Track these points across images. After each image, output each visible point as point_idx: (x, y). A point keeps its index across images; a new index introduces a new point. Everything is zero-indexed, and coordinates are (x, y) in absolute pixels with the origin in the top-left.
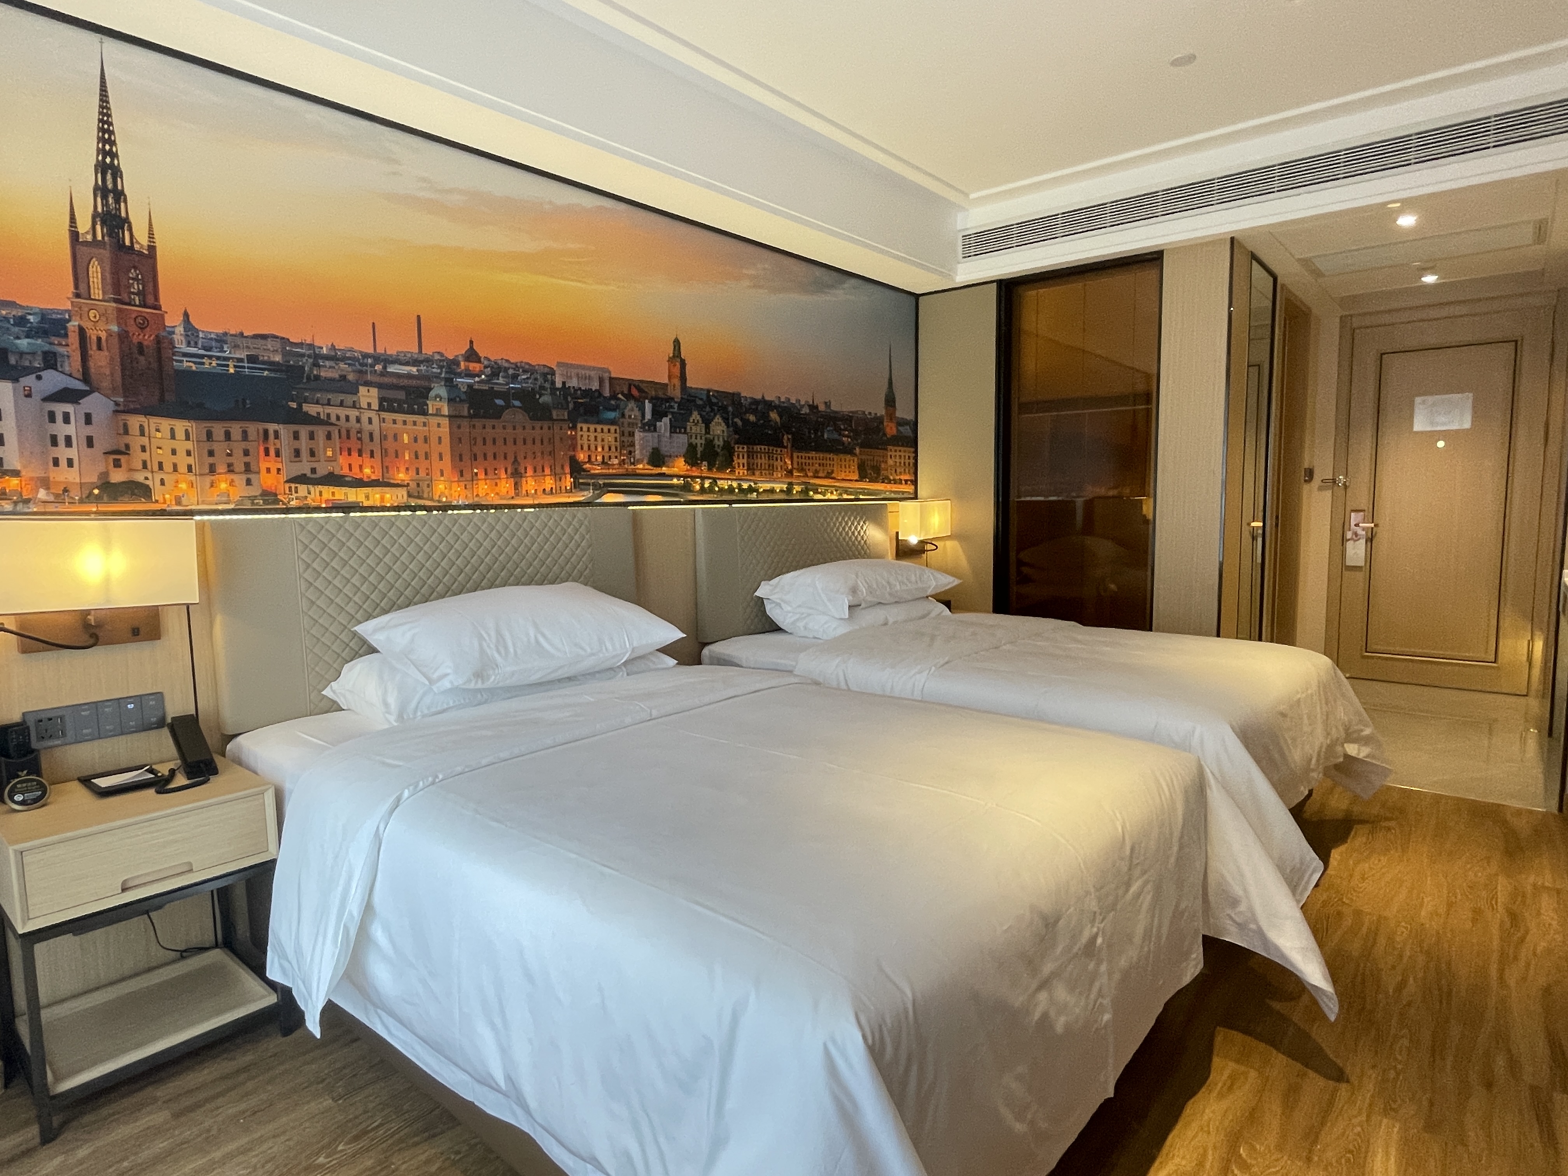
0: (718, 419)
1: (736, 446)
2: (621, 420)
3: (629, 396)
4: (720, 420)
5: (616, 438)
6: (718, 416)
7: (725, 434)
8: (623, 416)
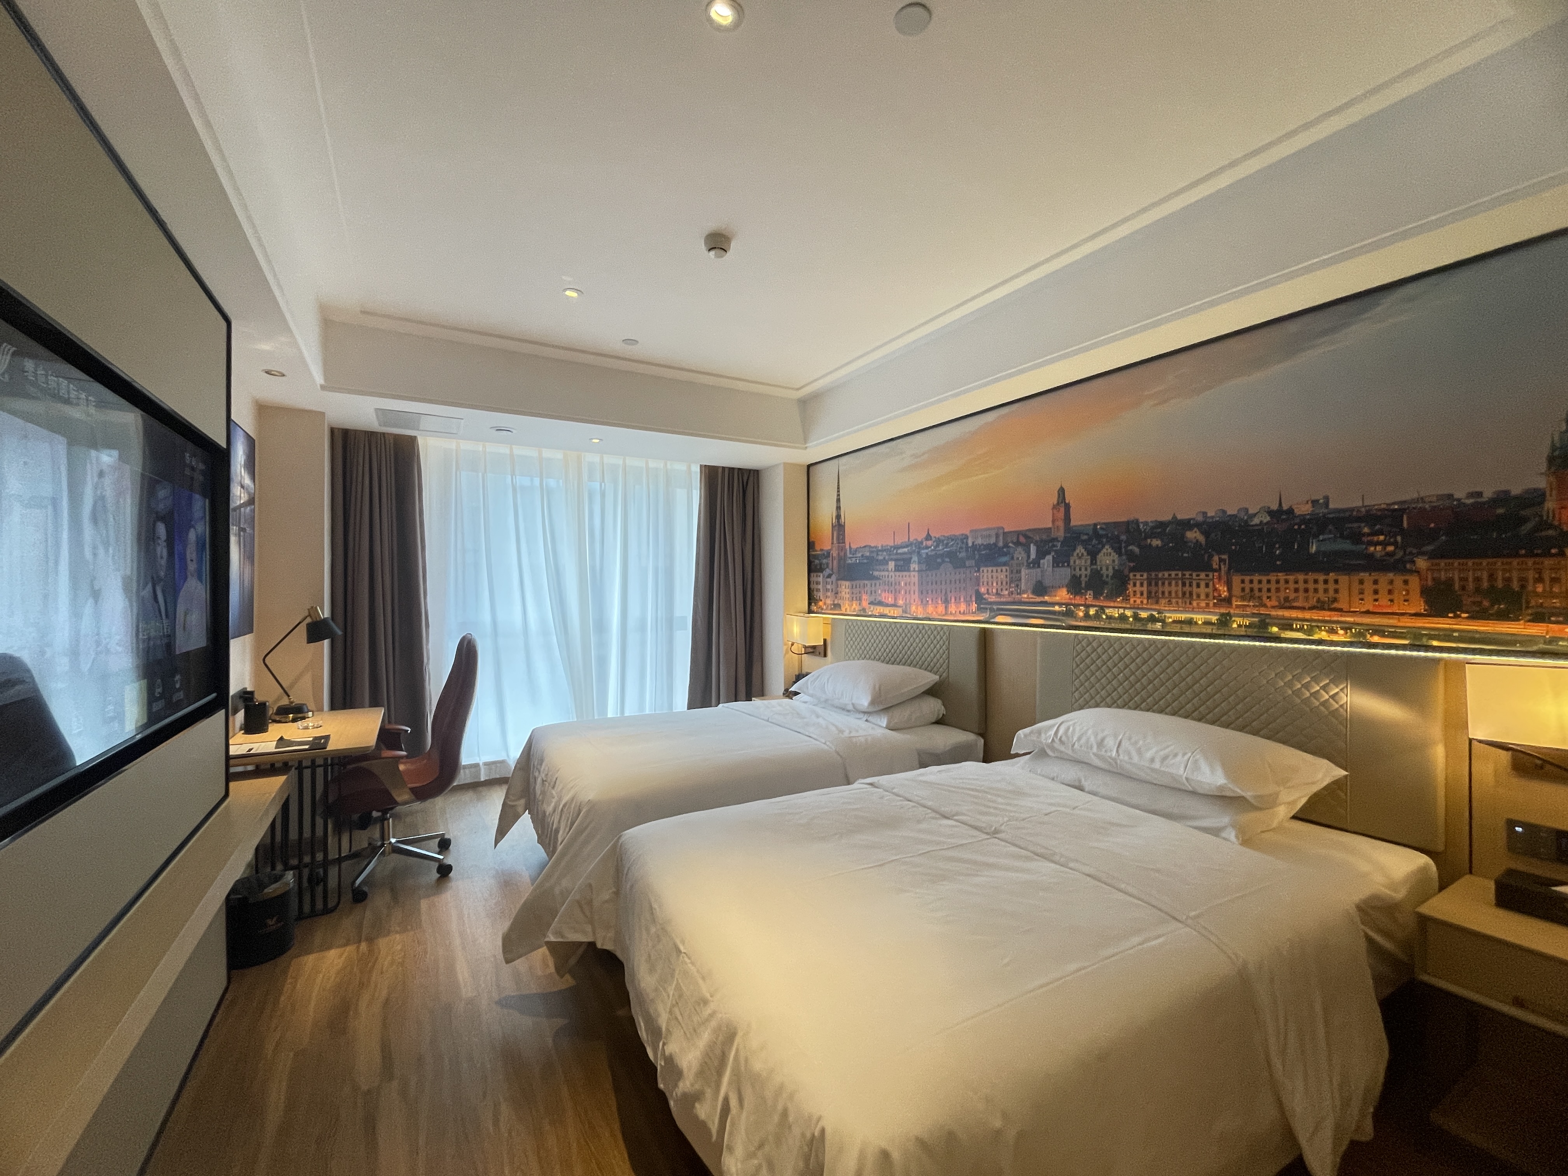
0: (1107, 549)
1: (1131, 575)
2: (1012, 562)
3: (1018, 543)
4: (1110, 550)
5: (1006, 576)
6: (1107, 547)
7: (1116, 562)
8: (1012, 558)
